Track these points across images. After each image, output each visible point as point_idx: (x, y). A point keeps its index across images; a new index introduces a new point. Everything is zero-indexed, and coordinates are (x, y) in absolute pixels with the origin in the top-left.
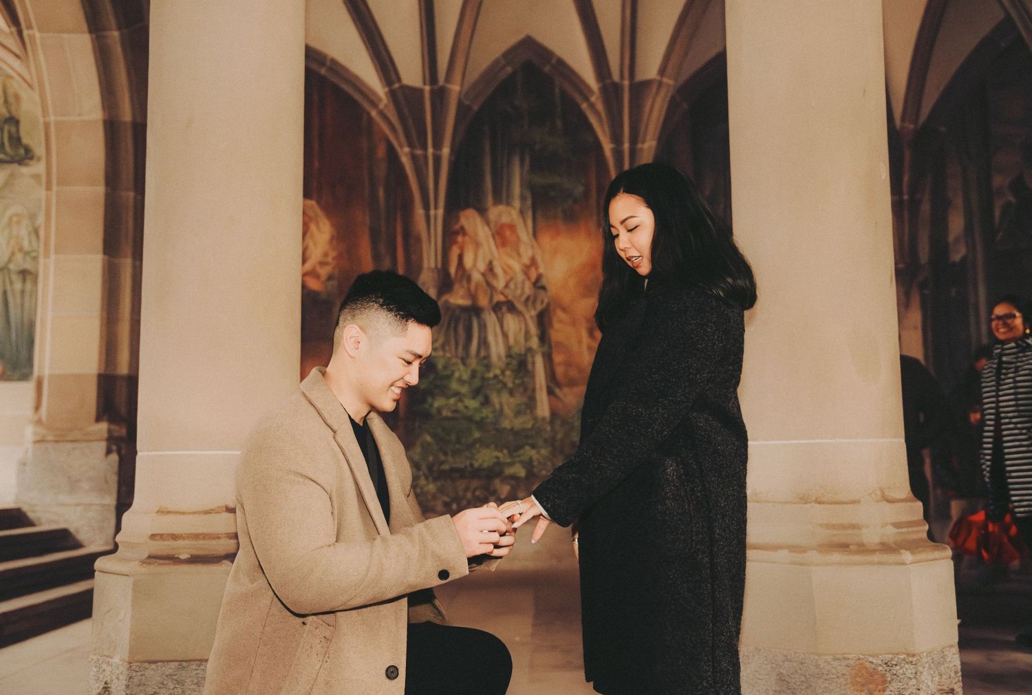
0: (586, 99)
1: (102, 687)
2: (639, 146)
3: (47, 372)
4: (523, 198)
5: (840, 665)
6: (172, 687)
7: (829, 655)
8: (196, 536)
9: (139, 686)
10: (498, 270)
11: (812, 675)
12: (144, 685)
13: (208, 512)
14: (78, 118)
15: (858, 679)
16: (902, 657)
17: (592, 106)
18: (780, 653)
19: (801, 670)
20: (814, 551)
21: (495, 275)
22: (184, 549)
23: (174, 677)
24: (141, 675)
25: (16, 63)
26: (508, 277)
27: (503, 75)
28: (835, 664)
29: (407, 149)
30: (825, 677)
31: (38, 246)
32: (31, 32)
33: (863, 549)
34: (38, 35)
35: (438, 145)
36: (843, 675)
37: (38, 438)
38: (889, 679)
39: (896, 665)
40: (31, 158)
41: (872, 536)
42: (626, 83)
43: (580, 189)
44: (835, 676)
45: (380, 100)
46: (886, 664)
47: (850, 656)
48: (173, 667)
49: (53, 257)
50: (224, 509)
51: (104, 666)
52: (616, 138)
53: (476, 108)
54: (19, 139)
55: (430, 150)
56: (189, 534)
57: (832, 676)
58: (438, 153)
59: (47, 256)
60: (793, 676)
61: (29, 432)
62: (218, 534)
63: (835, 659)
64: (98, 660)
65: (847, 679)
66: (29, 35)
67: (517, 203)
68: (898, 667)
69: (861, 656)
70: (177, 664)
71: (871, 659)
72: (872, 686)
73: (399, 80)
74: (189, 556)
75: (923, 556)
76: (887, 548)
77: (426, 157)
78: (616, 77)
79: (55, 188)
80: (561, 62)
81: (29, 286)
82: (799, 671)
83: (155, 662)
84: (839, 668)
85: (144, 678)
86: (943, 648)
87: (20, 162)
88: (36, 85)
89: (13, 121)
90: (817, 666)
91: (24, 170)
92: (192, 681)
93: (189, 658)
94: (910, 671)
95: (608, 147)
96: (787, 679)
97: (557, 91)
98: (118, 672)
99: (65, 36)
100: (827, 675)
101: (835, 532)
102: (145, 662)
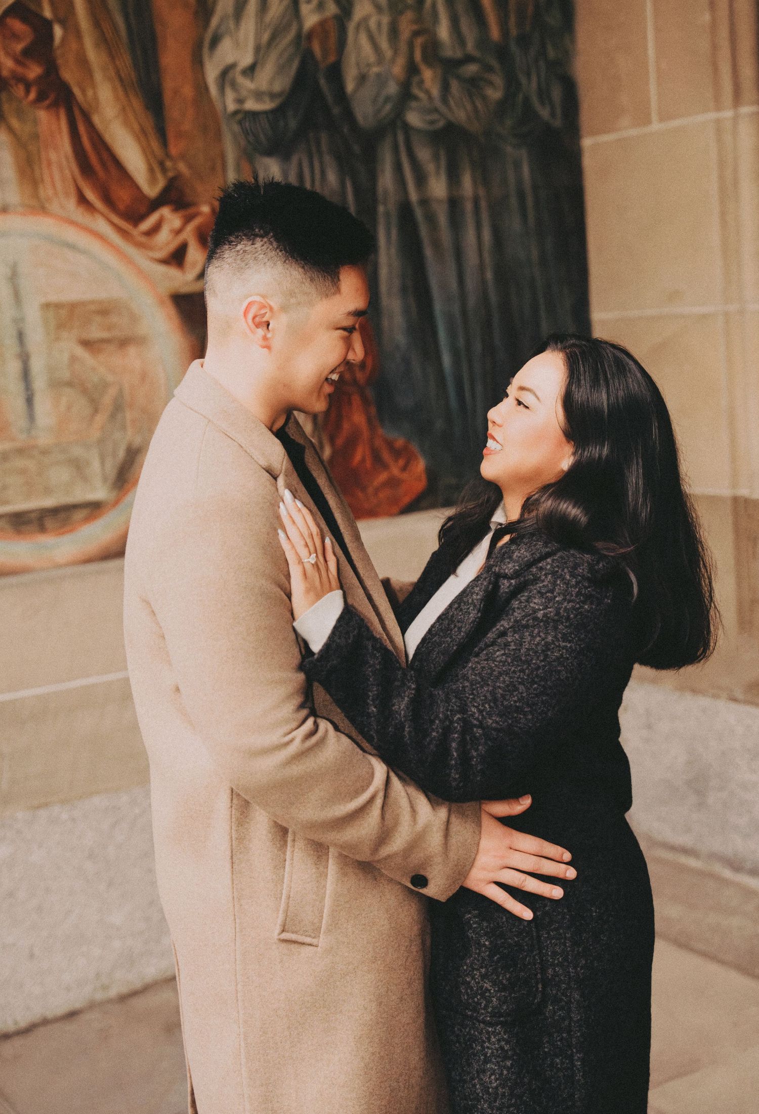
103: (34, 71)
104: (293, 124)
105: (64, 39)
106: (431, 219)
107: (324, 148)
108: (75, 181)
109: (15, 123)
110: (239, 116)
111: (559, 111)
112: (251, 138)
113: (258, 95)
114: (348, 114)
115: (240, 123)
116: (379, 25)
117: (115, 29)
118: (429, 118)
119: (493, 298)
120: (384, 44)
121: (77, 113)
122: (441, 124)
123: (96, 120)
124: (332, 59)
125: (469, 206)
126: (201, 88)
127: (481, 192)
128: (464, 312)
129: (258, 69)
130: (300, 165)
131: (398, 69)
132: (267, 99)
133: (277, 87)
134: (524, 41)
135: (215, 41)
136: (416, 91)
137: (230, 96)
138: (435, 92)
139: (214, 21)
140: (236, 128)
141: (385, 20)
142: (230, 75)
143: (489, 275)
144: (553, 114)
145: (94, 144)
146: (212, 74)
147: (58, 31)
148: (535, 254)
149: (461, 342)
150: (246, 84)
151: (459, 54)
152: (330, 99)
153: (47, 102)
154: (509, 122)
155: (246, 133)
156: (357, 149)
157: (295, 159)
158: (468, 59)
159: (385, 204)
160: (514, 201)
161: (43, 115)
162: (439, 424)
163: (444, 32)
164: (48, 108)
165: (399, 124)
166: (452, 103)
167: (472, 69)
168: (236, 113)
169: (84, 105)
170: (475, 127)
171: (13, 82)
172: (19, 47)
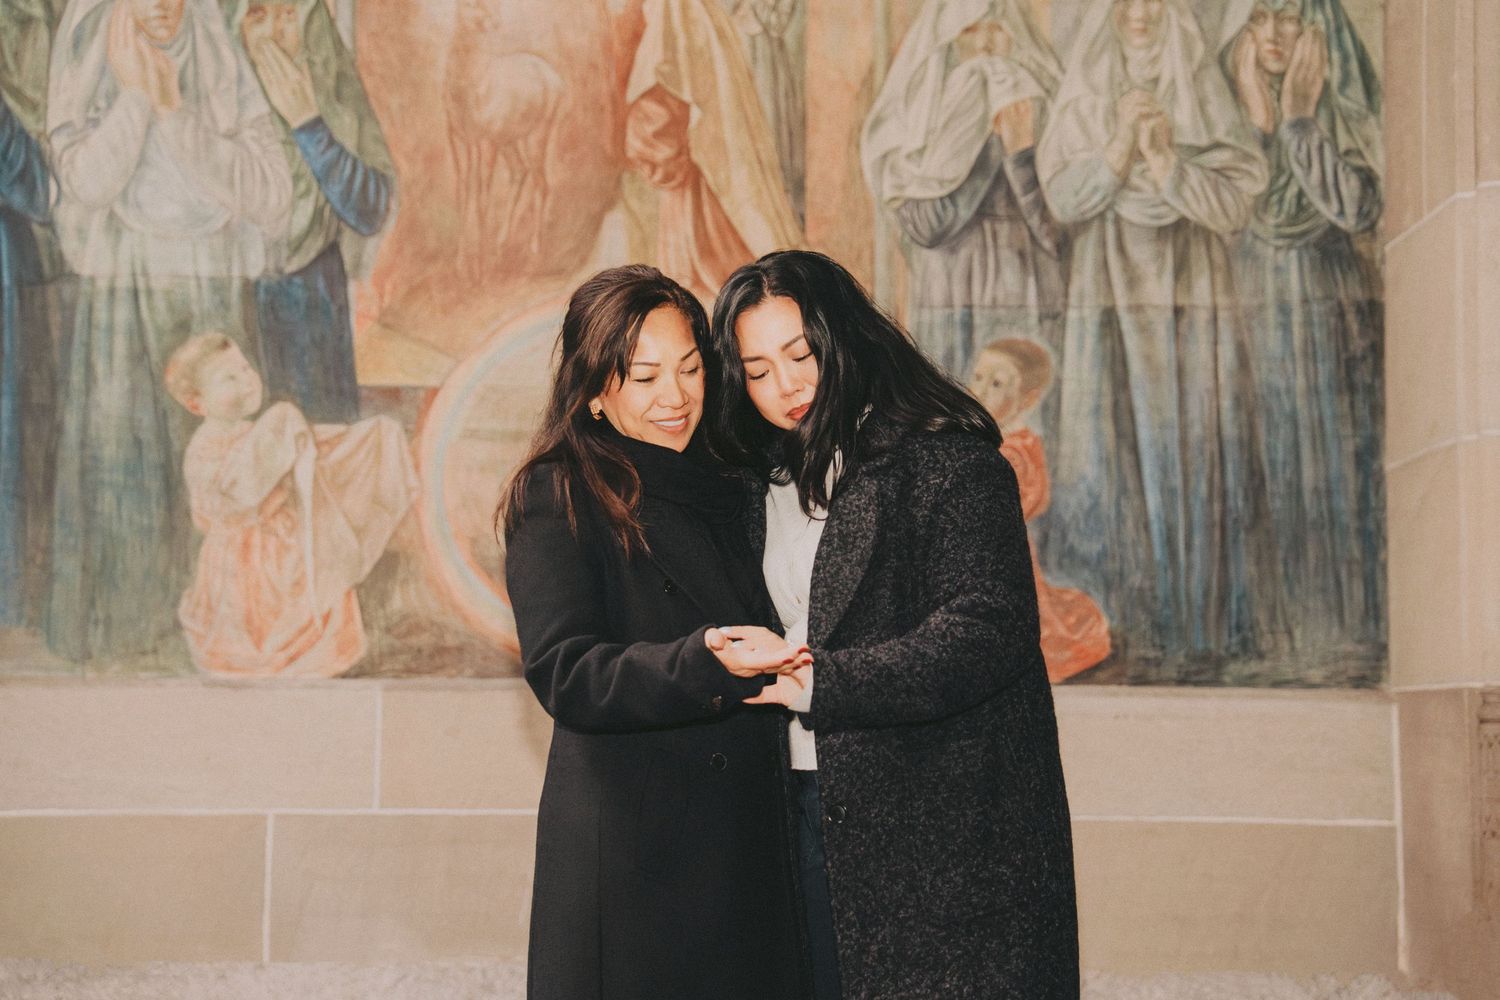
103: (663, 152)
104: (965, 213)
105: (700, 123)
106: (1145, 330)
107: (1003, 240)
108: (692, 260)
109: (634, 203)
110: (897, 204)
111: (1351, 209)
112: (910, 227)
113: (924, 181)
114: (1041, 205)
115: (898, 211)
116: (1094, 108)
117: (761, 112)
118: (1154, 211)
119: (1230, 431)
120: (1098, 128)
121: (705, 195)
122: (1171, 219)
123: (725, 202)
124: (1026, 143)
125: (1202, 317)
126: (854, 174)
127: (1222, 301)
128: (1184, 443)
129: (927, 153)
130: (970, 260)
131: (1116, 156)
132: (935, 185)
133: (949, 174)
134: (1301, 126)
135: (877, 123)
136: (1135, 180)
137: (888, 181)
138: (1166, 184)
139: (878, 105)
140: (892, 216)
141: (1103, 101)
142: (890, 160)
143: (1226, 403)
144: (1341, 213)
145: (719, 229)
146: (868, 156)
147: (695, 114)
148: (1300, 382)
149: (1177, 481)
150: (909, 169)
151: (1204, 141)
152: (1017, 189)
153: (673, 183)
154: (1271, 221)
155: (903, 221)
156: (1047, 244)
157: (963, 253)
158: (1218, 145)
159: (1080, 307)
160: (1271, 315)
161: (666, 197)
162: (1136, 579)
163: (1184, 116)
164: (674, 189)
165: (1110, 216)
166: (1188, 194)
167: (1219, 158)
168: (894, 199)
169: (714, 188)
170: (1220, 225)
171: (639, 163)
172: (650, 129)
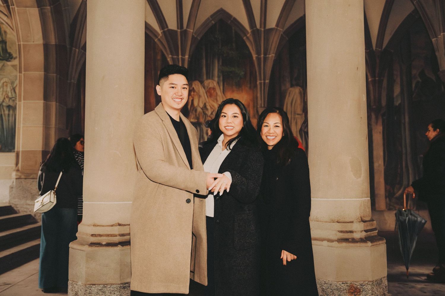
0: (246, 35)
1: (75, 293)
2: (268, 56)
3: (21, 150)
4: (219, 77)
5: (344, 286)
6: (101, 294)
7: (341, 282)
8: (108, 235)
9: (89, 293)
10: (208, 107)
11: (334, 289)
12: (91, 293)
13: (112, 226)
14: (33, 43)
15: (351, 291)
16: (367, 282)
17: (248, 38)
18: (323, 281)
19: (330, 287)
20: (336, 242)
21: (207, 109)
22: (104, 240)
23: (102, 291)
24: (90, 290)
25: (5, 18)
26: (212, 110)
27: (210, 25)
28: (343, 285)
29: (170, 56)
30: (339, 290)
31: (16, 96)
32: (13, 7)
33: (354, 241)
34: (16, 8)
35: (183, 54)
36: (345, 289)
37: (18, 177)
38: (362, 290)
39: (364, 285)
40: (12, 58)
41: (357, 236)
42: (263, 29)
43: (243, 73)
44: (343, 290)
45: (159, 35)
46: (361, 285)
47: (348, 282)
48: (101, 286)
49: (22, 101)
50: (118, 224)
51: (75, 285)
52: (258, 53)
53: (199, 39)
54: (6, 50)
55: (180, 56)
56: (105, 234)
57: (342, 290)
58: (183, 57)
59: (20, 101)
60: (328, 289)
61: (14, 175)
62: (116, 234)
63: (343, 283)
64: (73, 283)
65: (347, 291)
66: (12, 8)
67: (216, 79)
68: (365, 286)
69: (352, 282)
70: (103, 285)
71: (355, 283)
72: (356, 293)
73: (167, 27)
74: (106, 243)
75: (375, 243)
76: (363, 240)
77: (178, 59)
78: (258, 26)
79: (23, 72)
80: (235, 19)
81: (11, 112)
82: (330, 288)
83: (95, 285)
84: (344, 287)
85: (91, 291)
86: (382, 278)
87: (7, 60)
88: (15, 28)
89: (4, 42)
90: (336, 286)
91: (9, 63)
92: (109, 292)
93: (106, 283)
94: (369, 288)
95: (254, 56)
96: (325, 290)
97: (233, 31)
98: (81, 288)
99: (27, 9)
100: (340, 289)
101: (344, 234)
102: (91, 285)
106: (5, 116)
149: (8, 132)
151: (12, 97)
162: (3, 142)
170: (13, 105)
